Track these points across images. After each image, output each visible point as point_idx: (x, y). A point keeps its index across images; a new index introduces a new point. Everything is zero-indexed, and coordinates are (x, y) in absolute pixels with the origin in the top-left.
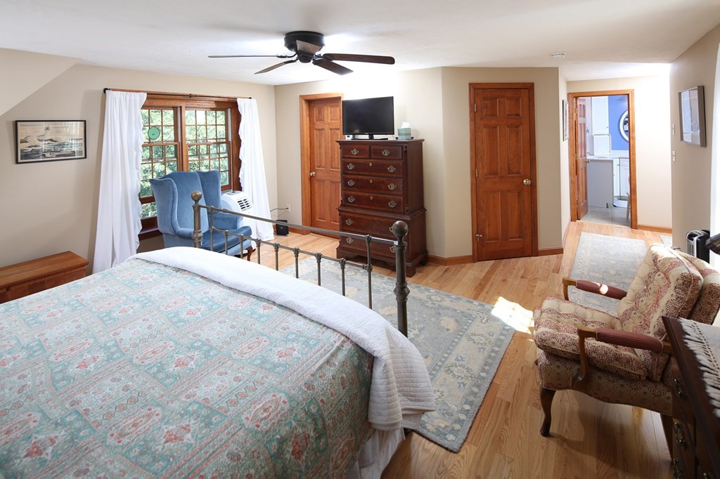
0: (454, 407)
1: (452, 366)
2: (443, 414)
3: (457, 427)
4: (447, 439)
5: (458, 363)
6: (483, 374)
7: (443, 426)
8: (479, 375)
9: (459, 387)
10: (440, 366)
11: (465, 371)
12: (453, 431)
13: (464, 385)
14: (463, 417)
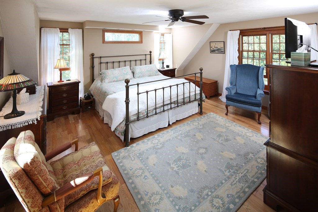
0: (125, 161)
1: (143, 171)
2: (124, 156)
3: (117, 157)
4: (116, 153)
5: (143, 175)
6: (130, 181)
7: (121, 154)
8: (131, 179)
9: (131, 167)
10: (146, 167)
11: (138, 175)
12: (117, 155)
13: (130, 170)
14: (119, 161)
